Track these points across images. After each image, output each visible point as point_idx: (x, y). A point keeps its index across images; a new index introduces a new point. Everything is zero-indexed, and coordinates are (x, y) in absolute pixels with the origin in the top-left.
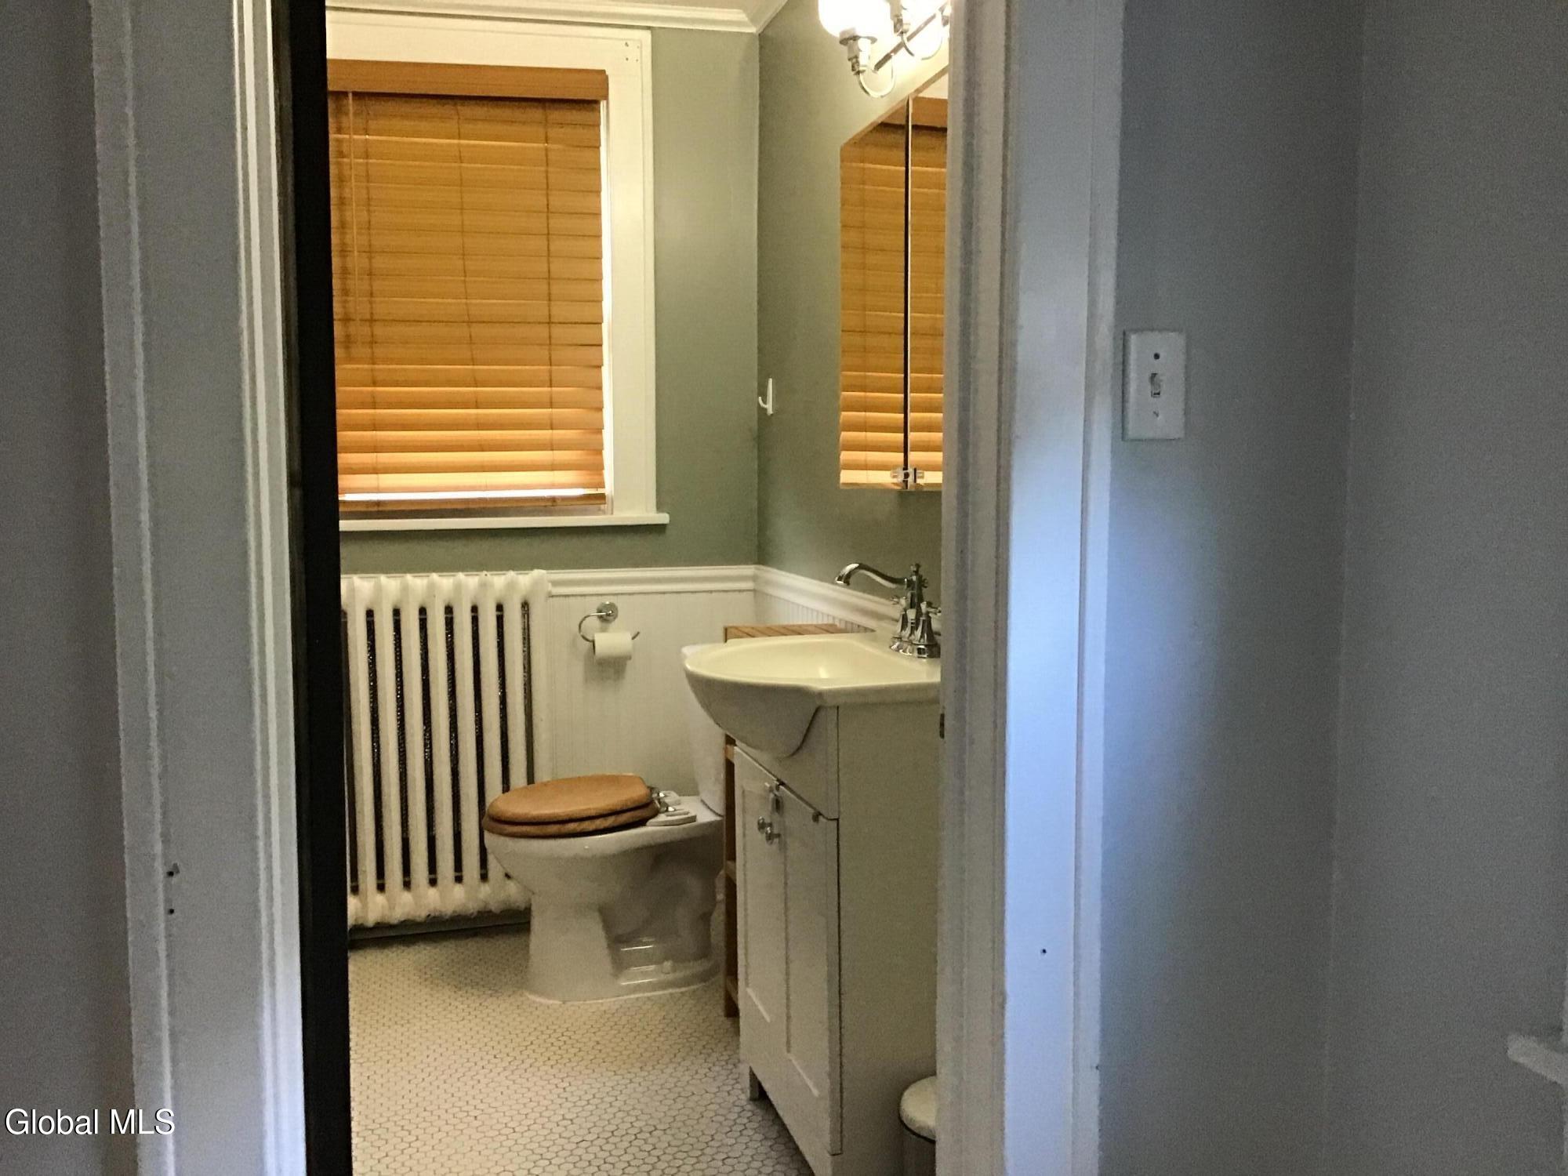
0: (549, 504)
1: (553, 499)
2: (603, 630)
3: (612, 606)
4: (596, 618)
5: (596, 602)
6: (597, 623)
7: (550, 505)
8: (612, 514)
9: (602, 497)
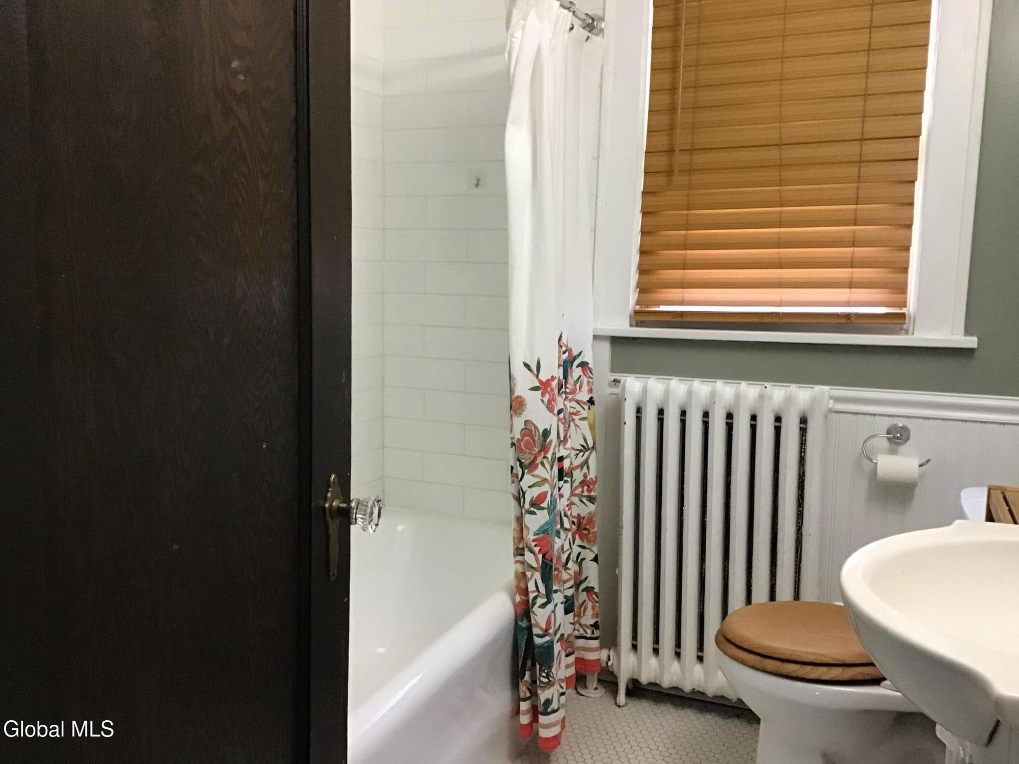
0: (844, 321)
1: (848, 316)
2: (893, 452)
3: (905, 429)
4: (885, 439)
5: (887, 423)
6: (885, 443)
7: (846, 323)
8: (913, 334)
9: (903, 316)
